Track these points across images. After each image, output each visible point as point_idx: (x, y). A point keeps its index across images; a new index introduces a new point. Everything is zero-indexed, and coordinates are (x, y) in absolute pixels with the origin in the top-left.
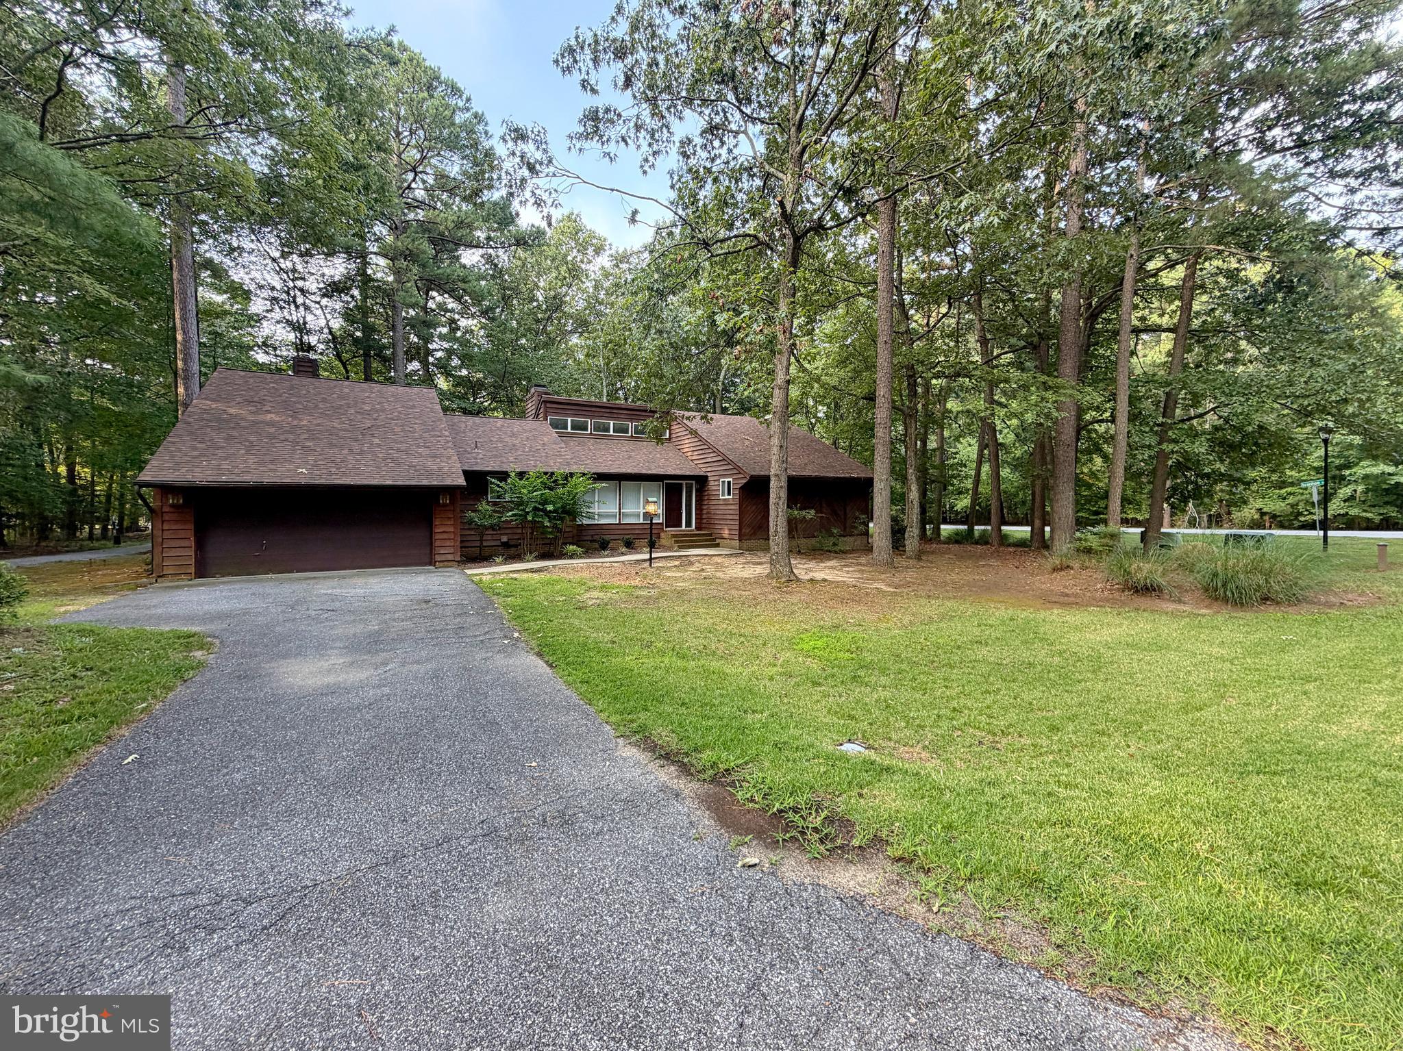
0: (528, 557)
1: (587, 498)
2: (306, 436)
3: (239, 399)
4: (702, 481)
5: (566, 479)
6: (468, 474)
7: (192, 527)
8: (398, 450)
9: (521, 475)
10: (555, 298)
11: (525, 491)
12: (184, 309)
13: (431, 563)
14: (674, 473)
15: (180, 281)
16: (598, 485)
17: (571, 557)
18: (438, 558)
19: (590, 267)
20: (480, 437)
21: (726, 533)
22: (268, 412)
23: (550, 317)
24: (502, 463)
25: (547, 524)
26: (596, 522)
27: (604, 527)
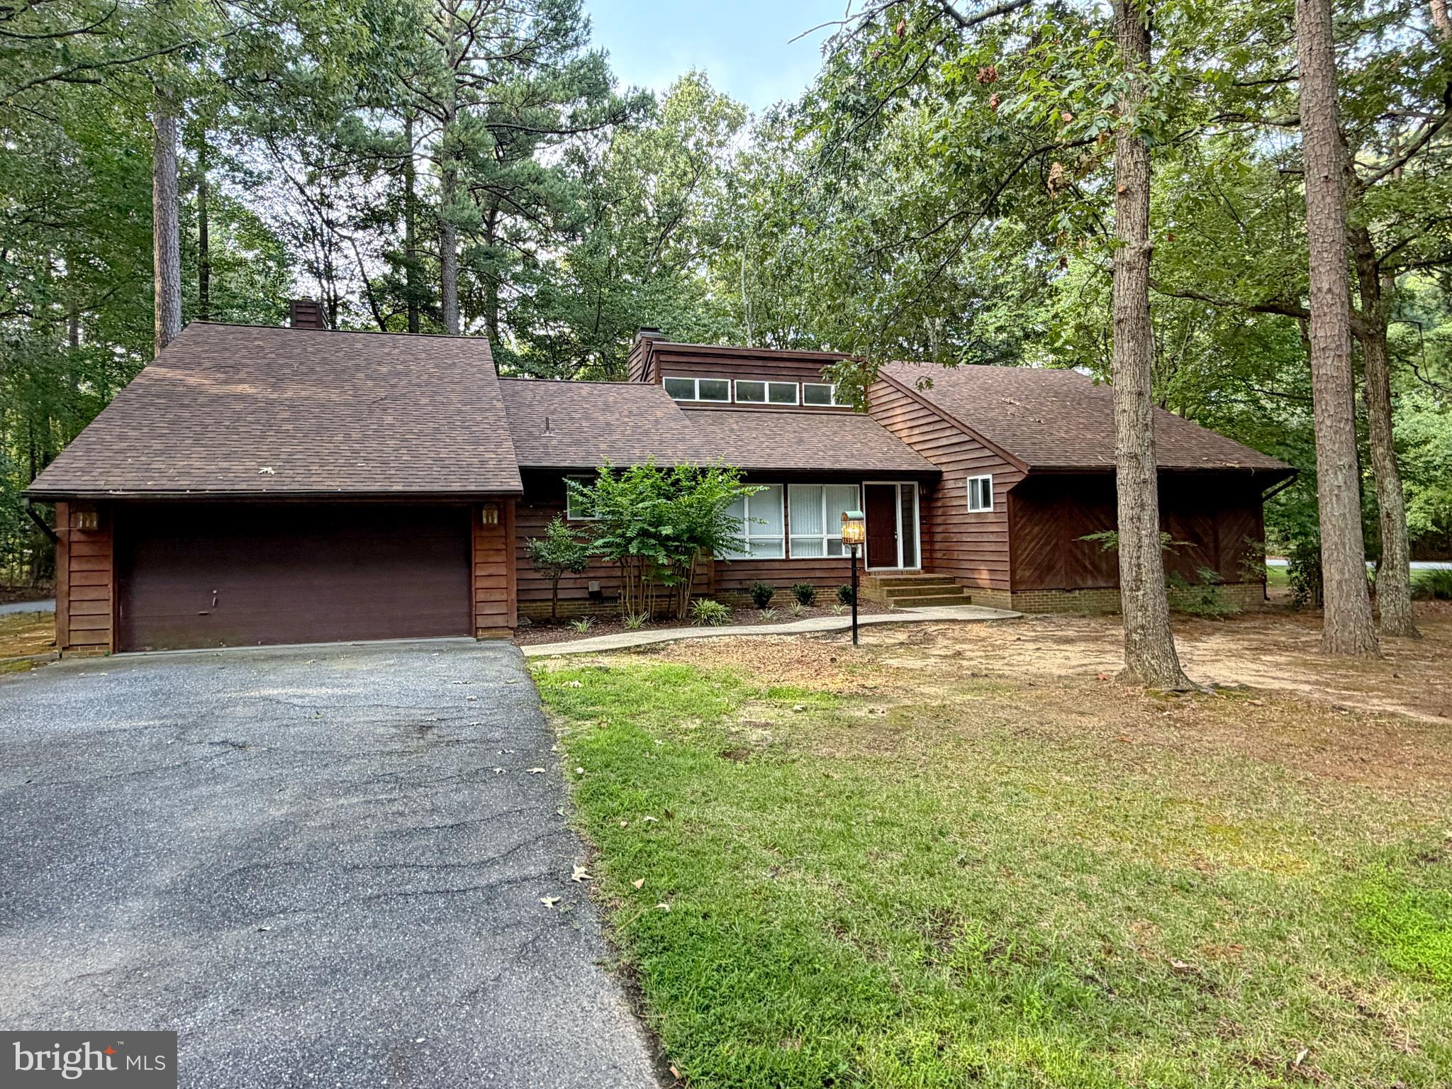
0: (632, 621)
1: (731, 513)
2: (286, 415)
3: (207, 364)
4: (931, 482)
5: (694, 478)
6: (526, 473)
7: (109, 566)
8: (420, 434)
9: (618, 473)
10: (671, 205)
11: (624, 501)
12: (165, 247)
13: (472, 631)
14: (879, 466)
15: (160, 206)
16: (749, 489)
17: (707, 623)
18: (481, 622)
19: (724, 152)
20: (552, 413)
21: (984, 577)
22: (241, 381)
23: (663, 236)
24: (589, 453)
25: (663, 560)
26: (748, 557)
27: (761, 566)
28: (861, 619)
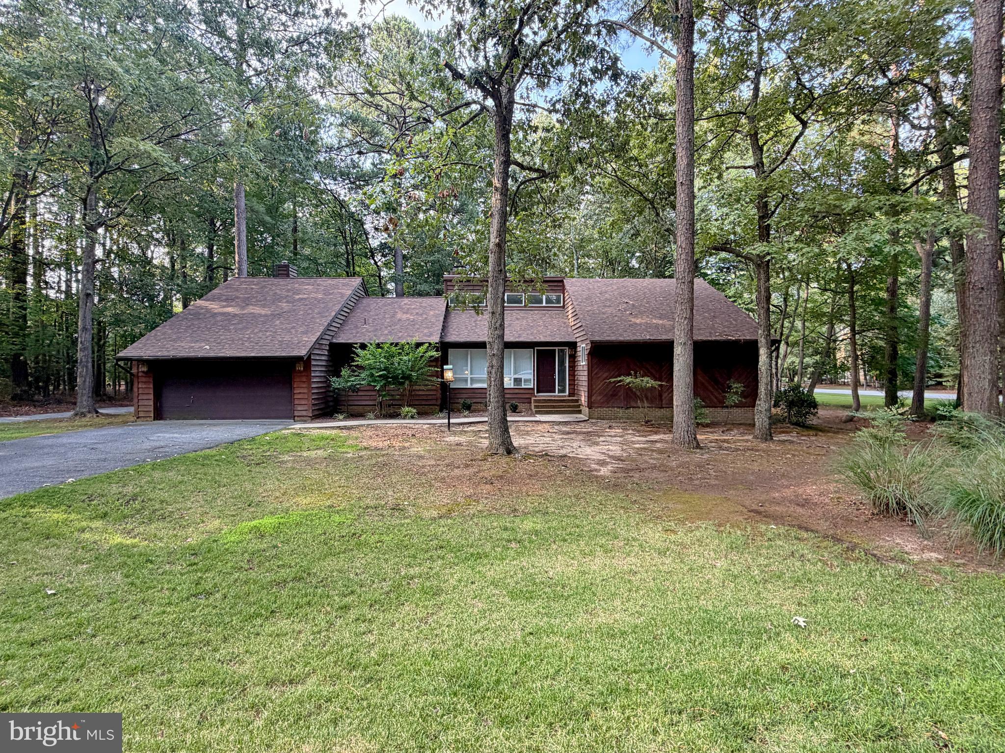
4: (572, 347)
13: (291, 417)
18: (296, 413)
21: (583, 399)
26: (469, 386)
27: (476, 391)
28: (452, 421)
